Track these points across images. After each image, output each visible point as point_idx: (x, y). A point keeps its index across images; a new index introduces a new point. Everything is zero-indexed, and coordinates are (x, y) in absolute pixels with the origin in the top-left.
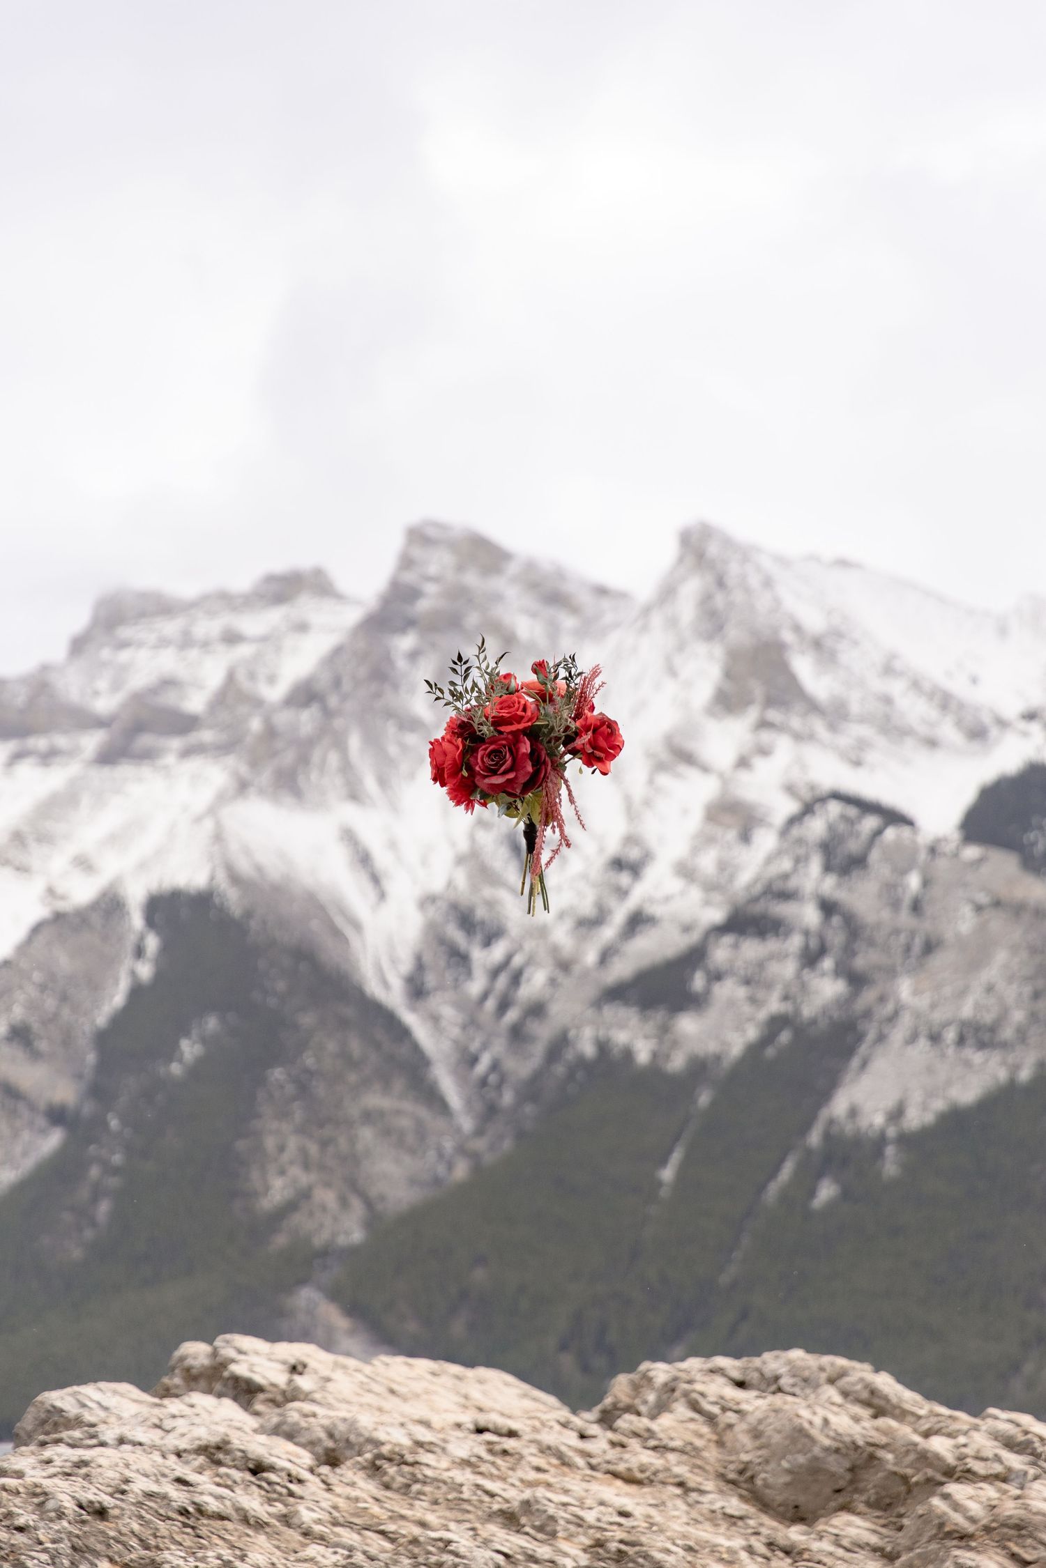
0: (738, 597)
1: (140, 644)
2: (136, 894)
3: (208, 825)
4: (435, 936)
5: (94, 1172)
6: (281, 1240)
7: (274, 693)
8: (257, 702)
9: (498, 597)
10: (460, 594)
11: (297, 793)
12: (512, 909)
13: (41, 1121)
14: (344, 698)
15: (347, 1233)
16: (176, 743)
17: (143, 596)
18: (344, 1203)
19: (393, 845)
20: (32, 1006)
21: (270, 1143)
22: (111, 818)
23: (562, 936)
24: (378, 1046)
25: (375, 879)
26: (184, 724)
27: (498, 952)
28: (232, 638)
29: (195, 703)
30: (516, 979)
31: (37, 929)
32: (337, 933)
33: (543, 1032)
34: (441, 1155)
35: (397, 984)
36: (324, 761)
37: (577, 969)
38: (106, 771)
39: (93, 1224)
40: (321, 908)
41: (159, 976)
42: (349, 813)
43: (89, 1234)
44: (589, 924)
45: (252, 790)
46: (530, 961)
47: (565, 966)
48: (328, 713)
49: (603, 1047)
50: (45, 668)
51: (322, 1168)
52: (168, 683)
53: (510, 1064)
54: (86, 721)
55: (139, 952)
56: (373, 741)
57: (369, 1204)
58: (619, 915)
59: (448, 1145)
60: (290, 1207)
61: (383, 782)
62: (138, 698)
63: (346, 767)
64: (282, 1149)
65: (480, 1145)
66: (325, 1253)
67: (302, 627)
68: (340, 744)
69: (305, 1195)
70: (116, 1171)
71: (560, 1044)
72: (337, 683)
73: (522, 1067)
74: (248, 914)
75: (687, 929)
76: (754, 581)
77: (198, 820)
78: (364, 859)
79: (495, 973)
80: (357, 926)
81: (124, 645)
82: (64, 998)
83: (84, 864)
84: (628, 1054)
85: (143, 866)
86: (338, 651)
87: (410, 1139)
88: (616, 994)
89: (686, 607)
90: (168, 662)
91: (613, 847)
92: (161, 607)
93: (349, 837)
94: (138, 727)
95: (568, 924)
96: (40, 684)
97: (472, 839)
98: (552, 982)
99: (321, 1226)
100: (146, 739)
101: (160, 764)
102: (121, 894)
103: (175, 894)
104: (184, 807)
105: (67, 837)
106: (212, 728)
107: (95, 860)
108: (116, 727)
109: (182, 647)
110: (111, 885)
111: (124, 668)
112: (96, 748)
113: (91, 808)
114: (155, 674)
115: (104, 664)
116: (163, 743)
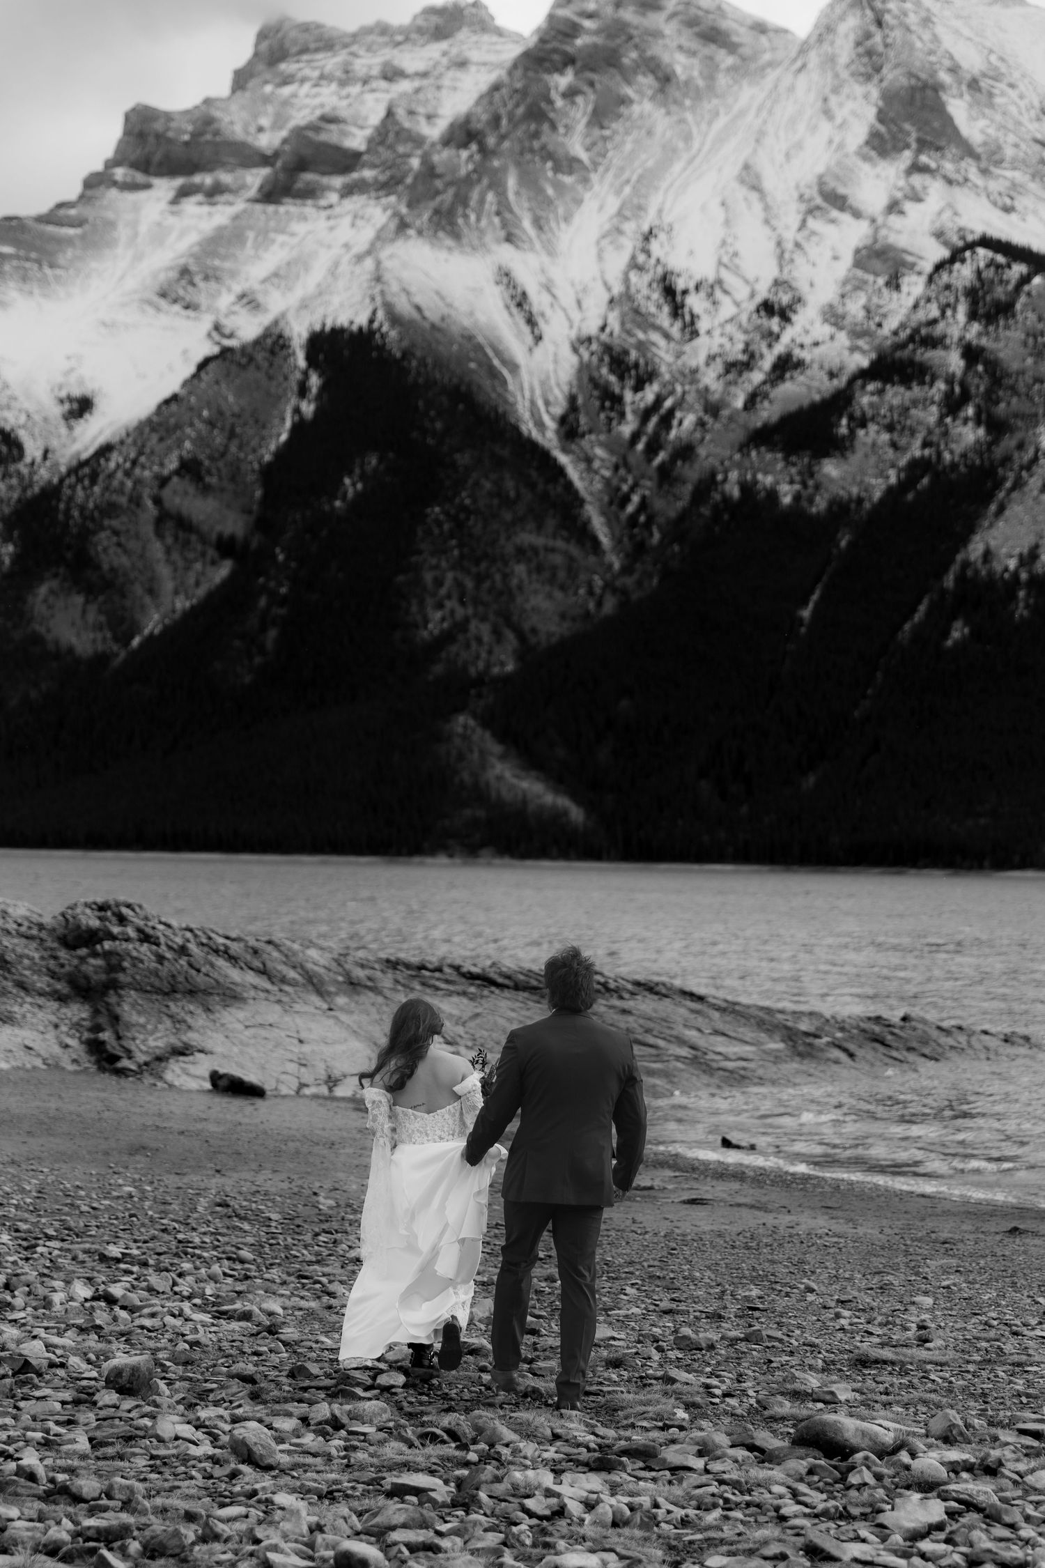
0: (896, 35)
1: (303, 81)
2: (299, 332)
3: (369, 263)
4: (587, 375)
5: (263, 602)
6: (438, 669)
7: (434, 132)
8: (418, 141)
9: (657, 34)
10: (618, 30)
11: (456, 235)
12: (664, 354)
13: (211, 553)
14: (503, 138)
15: (502, 664)
16: (338, 181)
17: (305, 28)
18: (497, 634)
19: (548, 288)
20: (200, 441)
21: (428, 577)
22: (274, 257)
23: (710, 378)
24: (532, 486)
25: (531, 321)
26: (345, 161)
27: (649, 394)
28: (392, 74)
29: (356, 140)
30: (666, 421)
31: (203, 365)
32: (494, 374)
33: (691, 473)
34: (591, 592)
35: (551, 425)
36: (482, 201)
37: (725, 413)
38: (271, 208)
39: (262, 650)
40: (479, 348)
41: (317, 412)
42: (506, 254)
43: (258, 660)
44: (736, 368)
45: (411, 232)
46: (679, 404)
47: (713, 409)
48: (483, 150)
49: (747, 488)
50: (208, 102)
51: (476, 602)
52: (330, 119)
53: (658, 504)
54: (250, 157)
55: (303, 391)
56: (530, 182)
57: (521, 637)
58: (767, 363)
59: (598, 582)
60: (447, 638)
61: (538, 224)
62: (298, 132)
63: (503, 208)
64: (439, 583)
65: (629, 581)
66: (480, 681)
67: (462, 64)
68: (497, 185)
69: (462, 626)
70: (283, 601)
71: (708, 483)
72: (496, 120)
73: (670, 507)
74: (406, 354)
75: (832, 375)
76: (912, 19)
77: (359, 258)
78: (520, 301)
79: (646, 415)
80: (514, 368)
81: (286, 80)
82: (232, 435)
83: (249, 301)
84: (773, 495)
85: (304, 305)
86: (496, 87)
87: (562, 575)
88: (762, 437)
89: (844, 48)
90: (328, 98)
91: (763, 292)
92: (325, 41)
93: (505, 277)
94: (301, 165)
95: (718, 366)
96: (204, 120)
97: (626, 281)
98: (701, 424)
99: (478, 657)
100: (308, 177)
101: (323, 202)
102: (287, 333)
103: (337, 332)
104: (347, 246)
105: (233, 274)
106: (373, 166)
107: (261, 298)
108: (279, 164)
109: (343, 83)
110: (276, 322)
111: (286, 103)
112: (261, 188)
113: (257, 247)
114: (318, 113)
115: (267, 100)
116: (325, 180)
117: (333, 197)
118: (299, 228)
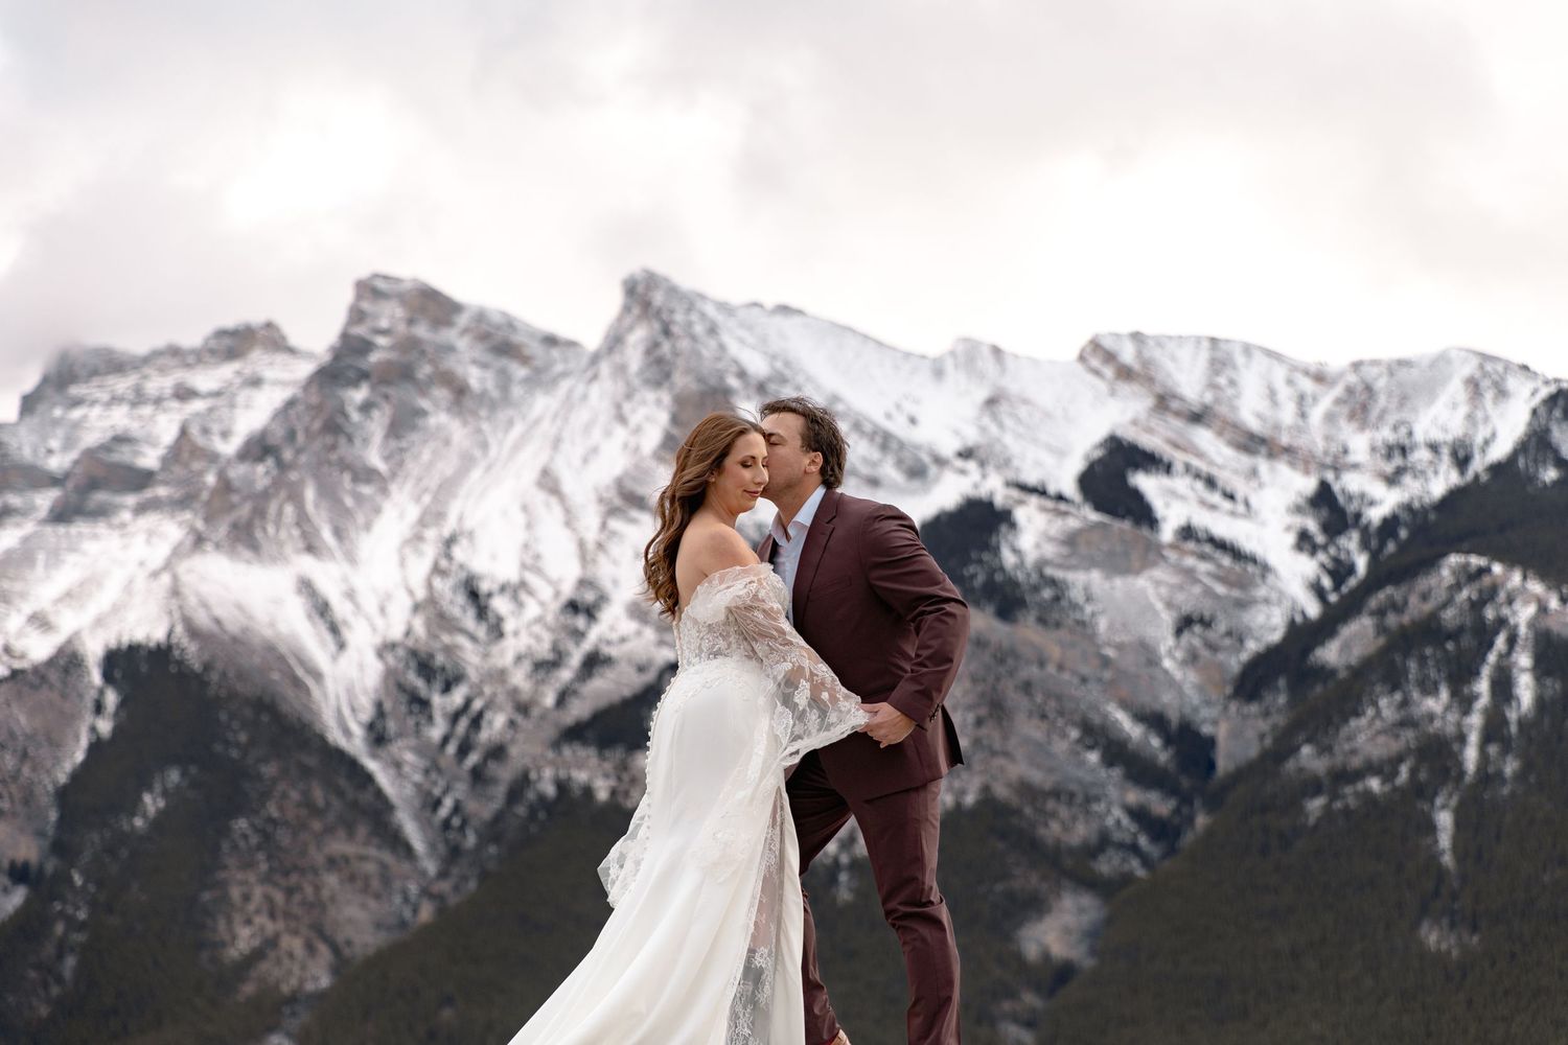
0: (684, 344)
1: (93, 403)
2: (94, 649)
3: (166, 579)
4: (394, 682)
5: (59, 928)
6: (249, 989)
7: (229, 448)
8: (213, 457)
9: (450, 349)
10: (411, 345)
11: (255, 547)
12: (471, 657)
13: (3, 880)
14: (299, 452)
15: (316, 979)
16: (131, 500)
17: (96, 353)
18: (310, 948)
19: (350, 595)
21: (235, 893)
22: (66, 576)
23: (520, 678)
24: (340, 794)
25: (334, 629)
26: (140, 479)
27: (458, 697)
28: (184, 394)
29: (149, 459)
30: (476, 722)
32: (297, 683)
33: (504, 774)
34: (406, 899)
35: (358, 731)
36: (280, 513)
37: (535, 712)
38: (62, 529)
39: (59, 980)
40: (282, 659)
41: (117, 730)
42: (307, 564)
43: (55, 990)
44: (545, 667)
45: (209, 547)
46: (489, 705)
47: (523, 708)
48: (282, 466)
49: (562, 786)
51: (287, 915)
52: (121, 439)
53: (471, 806)
54: (39, 479)
55: (99, 708)
56: (328, 493)
57: (335, 949)
58: (576, 659)
59: (413, 888)
60: (257, 955)
61: (338, 533)
62: (90, 454)
63: (302, 519)
64: (246, 898)
65: (444, 886)
66: (293, 999)
67: (256, 382)
68: (296, 498)
69: (272, 942)
70: (82, 926)
71: (522, 782)
72: (291, 435)
73: (483, 810)
74: (207, 667)
75: (641, 669)
76: (699, 329)
77: (155, 575)
78: (321, 609)
79: (455, 718)
80: (318, 676)
81: (77, 402)
82: (24, 756)
83: (40, 621)
84: (588, 791)
85: (99, 622)
86: (291, 404)
87: (375, 884)
88: (575, 734)
89: (634, 355)
90: (120, 418)
91: (568, 590)
92: (113, 364)
93: (306, 587)
94: (93, 484)
95: (527, 666)
97: (430, 586)
98: (512, 724)
99: (289, 972)
100: (100, 497)
101: (116, 520)
102: (81, 650)
103: (134, 649)
104: (142, 564)
105: (23, 596)
106: (166, 483)
107: (52, 618)
108: (70, 485)
109: (134, 404)
110: (69, 642)
111: (77, 425)
112: (52, 510)
113: (47, 566)
114: (109, 434)
115: (56, 423)
116: (118, 499)
117: (126, 516)
118: (90, 547)
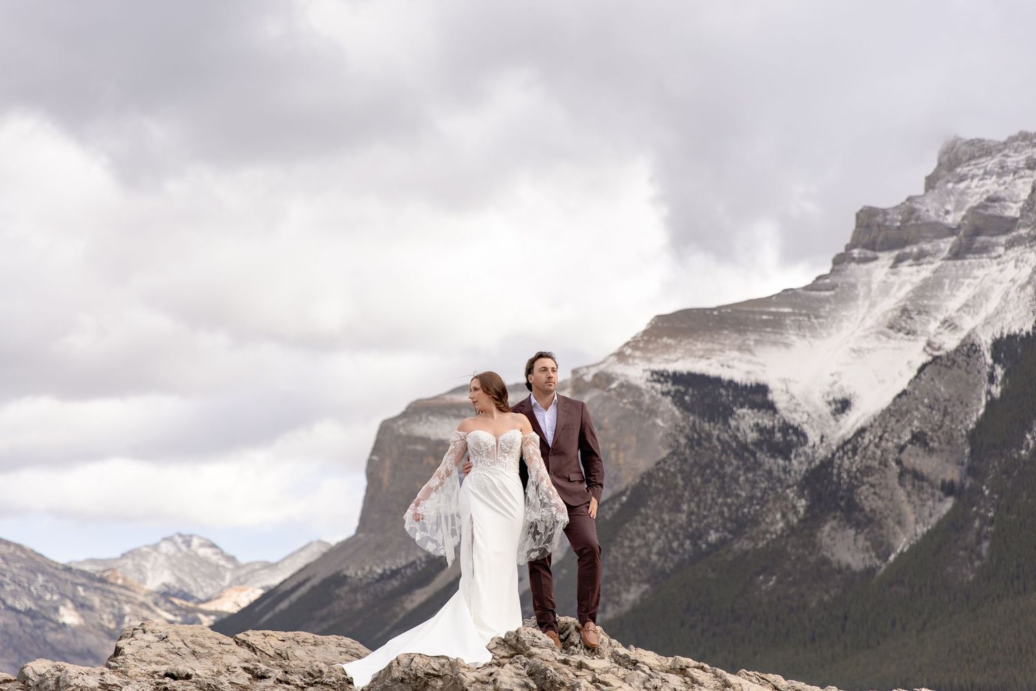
1: (973, 177)
2: (985, 340)
3: (1030, 289)
5: (977, 523)
13: (939, 493)
16: (1003, 239)
17: (972, 143)
20: (924, 419)
22: (964, 294)
26: (1008, 225)
28: (1033, 165)
29: (1013, 211)
31: (922, 369)
38: (959, 263)
39: (979, 557)
41: (1004, 392)
43: (977, 564)
50: (910, 199)
52: (993, 199)
54: (942, 231)
55: (992, 379)
62: (973, 210)
70: (992, 521)
77: (1023, 287)
81: (962, 179)
82: (945, 413)
83: (950, 324)
85: (987, 322)
90: (991, 186)
92: (985, 150)
94: (977, 232)
96: (909, 210)
100: (982, 239)
101: (994, 254)
102: (977, 342)
103: (1012, 338)
104: (1013, 281)
105: (937, 308)
106: (1026, 226)
107: (957, 322)
108: (962, 233)
109: (1000, 175)
110: (969, 335)
111: (963, 193)
112: (951, 250)
113: (951, 289)
114: (985, 196)
115: (950, 193)
116: (994, 239)
117: (1001, 250)
118: (979, 273)
